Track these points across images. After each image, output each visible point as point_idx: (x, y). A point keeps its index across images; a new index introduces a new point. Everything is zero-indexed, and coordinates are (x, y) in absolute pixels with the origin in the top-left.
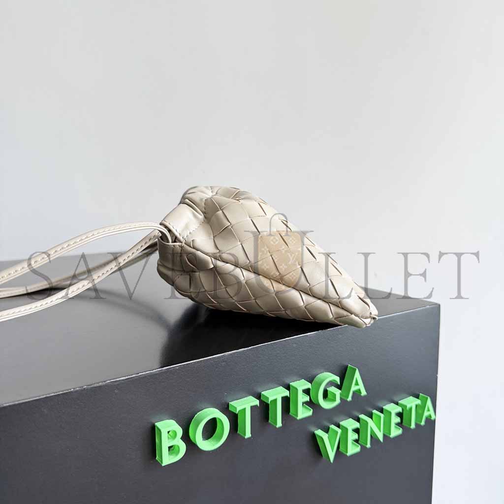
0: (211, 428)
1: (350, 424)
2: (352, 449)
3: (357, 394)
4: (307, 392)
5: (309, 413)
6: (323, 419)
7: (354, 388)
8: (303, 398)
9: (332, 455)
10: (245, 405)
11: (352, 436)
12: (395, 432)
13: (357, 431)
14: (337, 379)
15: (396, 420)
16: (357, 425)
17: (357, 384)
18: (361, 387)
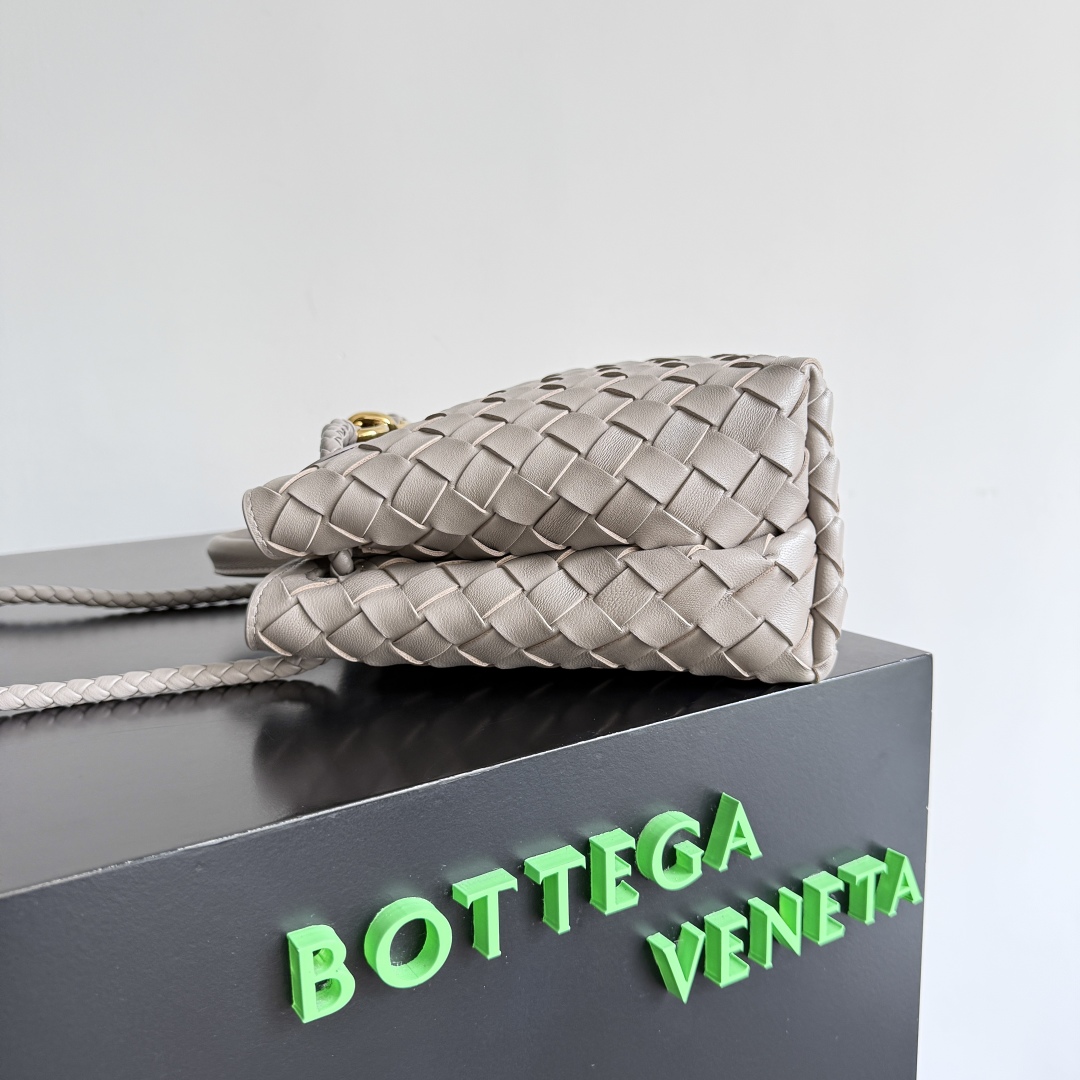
1: (726, 920)
2: (731, 972)
3: (739, 855)
4: (628, 855)
5: (629, 899)
7: (733, 843)
9: (684, 987)
10: (485, 888)
11: (731, 945)
12: (829, 932)
13: (743, 934)
14: (695, 826)
15: (831, 907)
16: (742, 922)
17: (741, 834)
18: (750, 841)
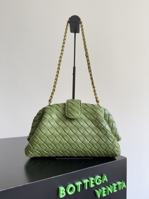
0: (71, 189)
1: (104, 189)
2: (104, 195)
3: (105, 181)
4: (93, 181)
5: (94, 186)
6: (97, 187)
7: (105, 180)
8: (92, 182)
9: (99, 196)
10: (79, 184)
11: (104, 192)
12: (115, 191)
13: (105, 190)
14: (100, 177)
15: (115, 188)
16: (105, 189)
17: (105, 178)
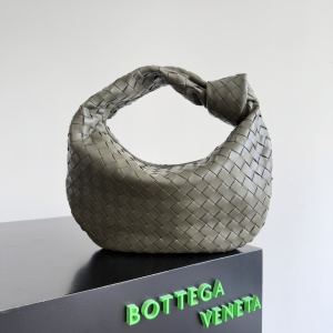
0: (151, 309)
1: (217, 309)
3: (220, 294)
4: (196, 293)
5: (197, 303)
7: (218, 291)
8: (193, 296)
9: (208, 324)
10: (166, 298)
11: (218, 315)
12: (240, 314)
14: (210, 287)
15: (240, 308)
16: (220, 310)
17: (220, 289)
18: (222, 290)
